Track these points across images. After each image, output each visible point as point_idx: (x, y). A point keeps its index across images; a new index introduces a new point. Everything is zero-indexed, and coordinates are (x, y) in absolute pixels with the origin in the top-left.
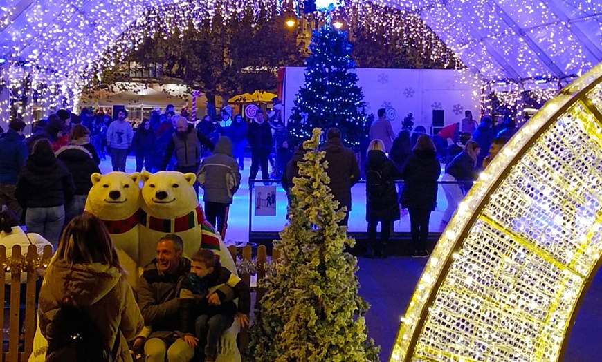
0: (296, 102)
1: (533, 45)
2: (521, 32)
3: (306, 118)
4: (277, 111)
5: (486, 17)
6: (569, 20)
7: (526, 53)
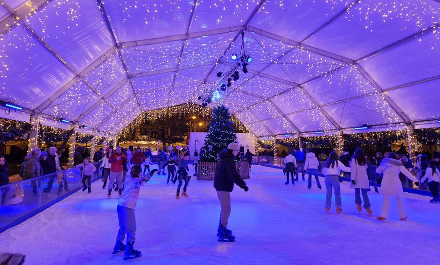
0: (205, 141)
1: (289, 121)
2: (285, 116)
3: (212, 148)
4: (188, 147)
5: (271, 110)
6: (320, 106)
7: (286, 124)
